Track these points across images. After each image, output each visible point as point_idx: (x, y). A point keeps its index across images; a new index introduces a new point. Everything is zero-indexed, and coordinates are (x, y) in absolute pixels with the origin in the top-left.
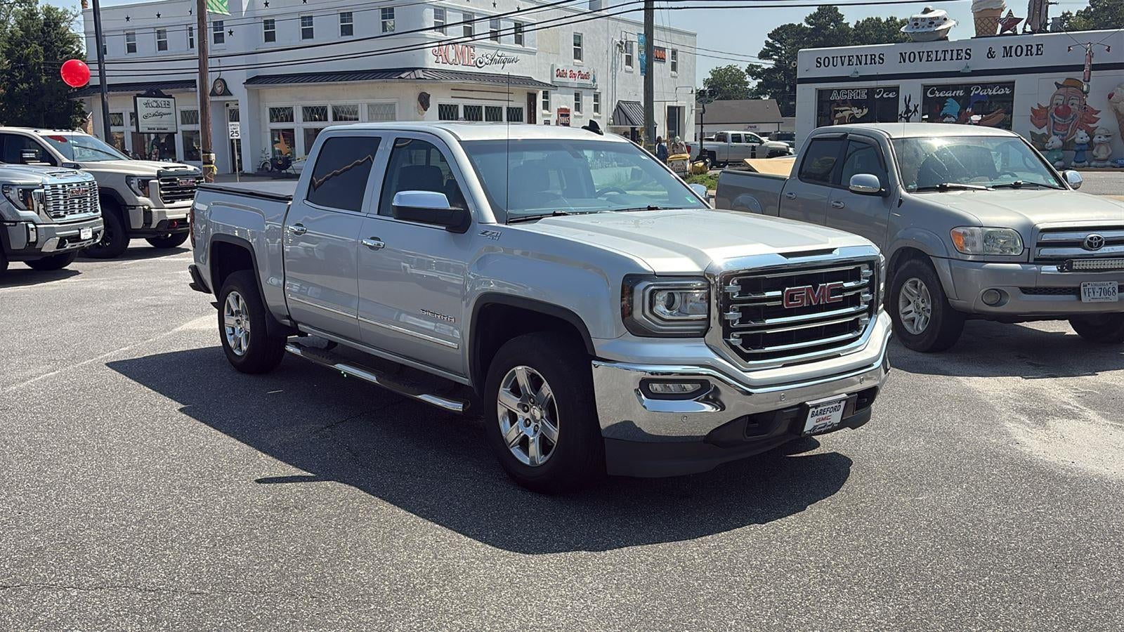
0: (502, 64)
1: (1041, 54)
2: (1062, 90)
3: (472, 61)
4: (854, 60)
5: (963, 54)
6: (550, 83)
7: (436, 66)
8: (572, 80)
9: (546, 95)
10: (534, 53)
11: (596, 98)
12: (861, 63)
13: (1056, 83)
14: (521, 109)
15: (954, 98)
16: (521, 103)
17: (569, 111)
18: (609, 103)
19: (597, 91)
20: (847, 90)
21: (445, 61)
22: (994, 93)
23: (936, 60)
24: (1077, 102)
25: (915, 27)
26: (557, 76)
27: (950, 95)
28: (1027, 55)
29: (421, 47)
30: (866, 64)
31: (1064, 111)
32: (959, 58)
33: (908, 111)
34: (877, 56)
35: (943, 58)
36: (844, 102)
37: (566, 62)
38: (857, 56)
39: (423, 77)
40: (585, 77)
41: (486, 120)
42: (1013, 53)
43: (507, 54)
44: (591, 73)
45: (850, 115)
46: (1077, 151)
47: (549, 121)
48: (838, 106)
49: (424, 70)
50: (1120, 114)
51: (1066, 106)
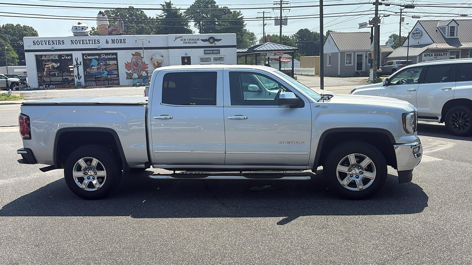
1: (125, 43)
2: (135, 57)
4: (51, 42)
5: (97, 42)
12: (54, 44)
13: (132, 54)
15: (96, 59)
20: (49, 55)
22: (110, 57)
23: (86, 43)
24: (140, 61)
25: (76, 30)
27: (93, 58)
28: (120, 43)
30: (56, 44)
31: (136, 64)
32: (95, 43)
33: (77, 64)
34: (61, 41)
35: (89, 43)
36: (49, 61)
42: (115, 42)
45: (52, 66)
46: (143, 79)
48: (46, 62)
50: (155, 65)
51: (137, 63)
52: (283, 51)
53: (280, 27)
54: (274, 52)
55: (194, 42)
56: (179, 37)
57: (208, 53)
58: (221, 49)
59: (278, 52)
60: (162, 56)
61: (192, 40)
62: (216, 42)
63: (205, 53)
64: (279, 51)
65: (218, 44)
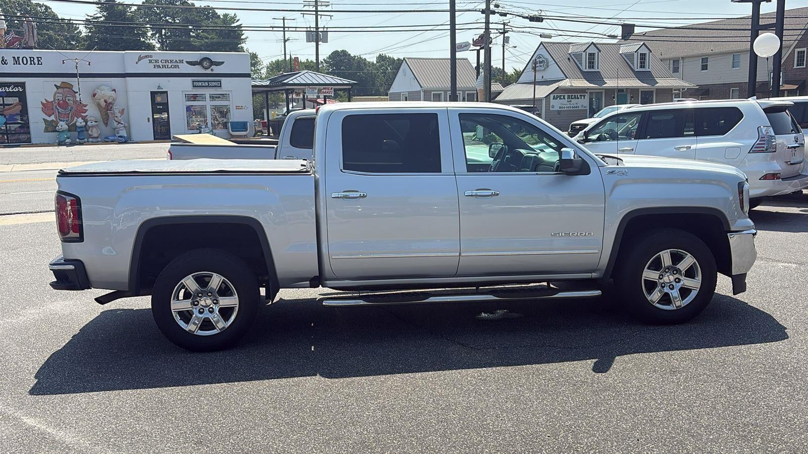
1: (41, 64)
2: (60, 90)
13: (55, 85)
22: (10, 90)
24: (72, 99)
28: (31, 64)
31: (64, 104)
42: (21, 62)
46: (78, 132)
50: (101, 107)
51: (65, 101)
52: (332, 87)
53: (315, 45)
54: (318, 87)
55: (173, 66)
56: (146, 57)
57: (199, 86)
58: (223, 80)
59: (325, 87)
60: (114, 90)
61: (169, 62)
62: (213, 67)
63: (193, 86)
64: (327, 87)
65: (217, 70)
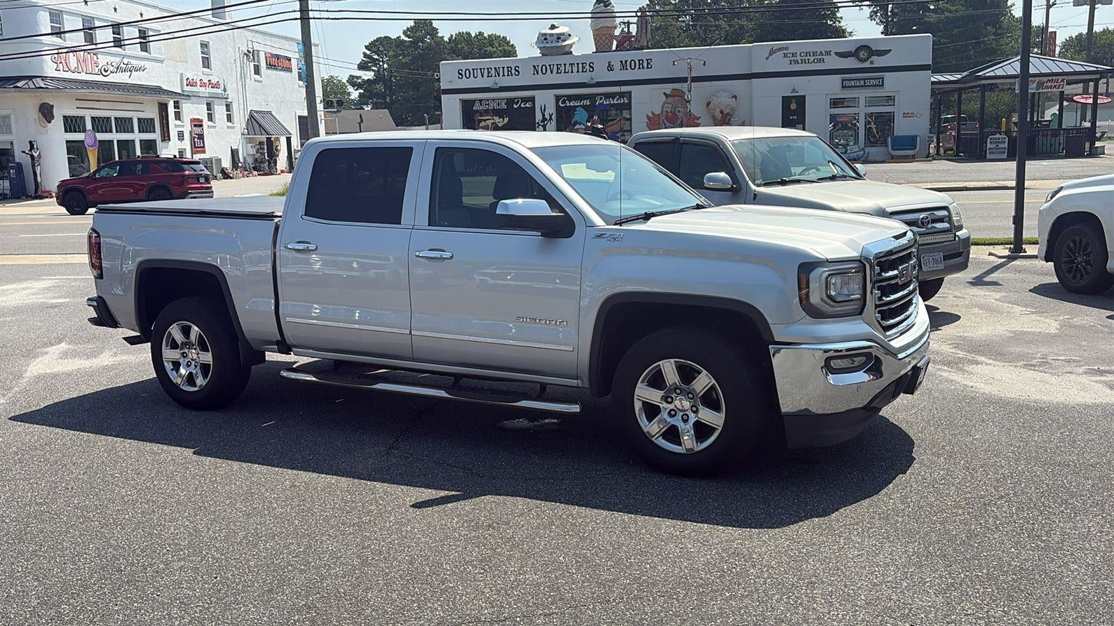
0: (129, 73)
1: (651, 68)
2: (670, 99)
3: (97, 69)
4: (493, 72)
5: (587, 67)
6: (179, 91)
7: (56, 74)
8: (202, 89)
9: (177, 105)
10: (162, 61)
11: (228, 107)
12: (499, 76)
13: (664, 93)
14: (152, 120)
15: (584, 107)
16: (152, 113)
17: (202, 121)
18: (242, 113)
19: (229, 100)
20: (488, 100)
21: (67, 70)
22: (615, 102)
23: (565, 72)
24: (682, 110)
25: (545, 41)
26: (187, 85)
27: (579, 104)
28: (639, 68)
29: (38, 54)
30: (504, 75)
31: (673, 118)
32: (585, 70)
33: (544, 119)
34: (513, 68)
35: (570, 71)
36: (487, 112)
37: (195, 71)
38: (495, 68)
39: (44, 86)
40: (216, 86)
41: (117, 132)
42: (628, 67)
43: (134, 62)
44: (221, 82)
45: (492, 124)
47: (182, 132)
48: (482, 116)
49: (43, 78)
50: (717, 120)
51: (674, 114)
52: (1064, 77)
53: (1088, 10)
54: (1038, 79)
55: (816, 61)
56: (780, 49)
57: (851, 87)
58: (887, 75)
59: (1050, 78)
60: (735, 97)
61: (812, 54)
62: (874, 58)
63: (843, 87)
64: (1054, 78)
65: (879, 62)
